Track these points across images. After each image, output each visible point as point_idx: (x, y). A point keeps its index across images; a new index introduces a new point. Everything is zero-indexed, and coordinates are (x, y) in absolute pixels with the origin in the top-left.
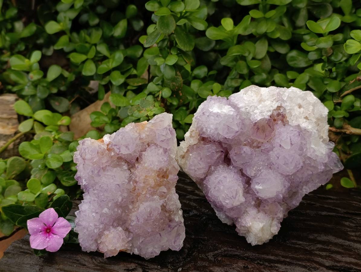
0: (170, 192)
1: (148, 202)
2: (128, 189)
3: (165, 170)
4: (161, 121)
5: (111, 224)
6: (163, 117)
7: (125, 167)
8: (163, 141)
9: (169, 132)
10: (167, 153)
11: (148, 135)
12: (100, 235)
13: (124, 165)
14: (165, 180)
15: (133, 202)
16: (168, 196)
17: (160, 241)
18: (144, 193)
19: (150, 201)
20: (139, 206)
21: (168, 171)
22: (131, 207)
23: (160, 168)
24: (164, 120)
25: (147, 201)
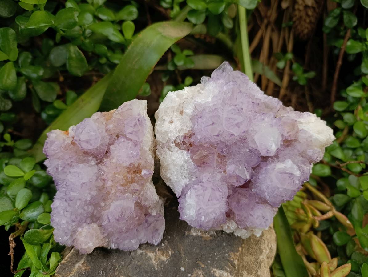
0: (144, 188)
1: (119, 201)
2: (97, 187)
3: (136, 165)
4: (128, 110)
5: (84, 221)
6: (130, 105)
7: (93, 163)
8: (131, 134)
9: (137, 123)
10: (138, 146)
11: (116, 126)
12: (74, 232)
13: (92, 160)
14: (137, 176)
15: (104, 200)
16: (142, 193)
17: (137, 236)
18: (113, 192)
19: (120, 200)
20: (110, 205)
21: (141, 165)
22: (103, 204)
23: (130, 164)
24: (132, 108)
25: (117, 200)
